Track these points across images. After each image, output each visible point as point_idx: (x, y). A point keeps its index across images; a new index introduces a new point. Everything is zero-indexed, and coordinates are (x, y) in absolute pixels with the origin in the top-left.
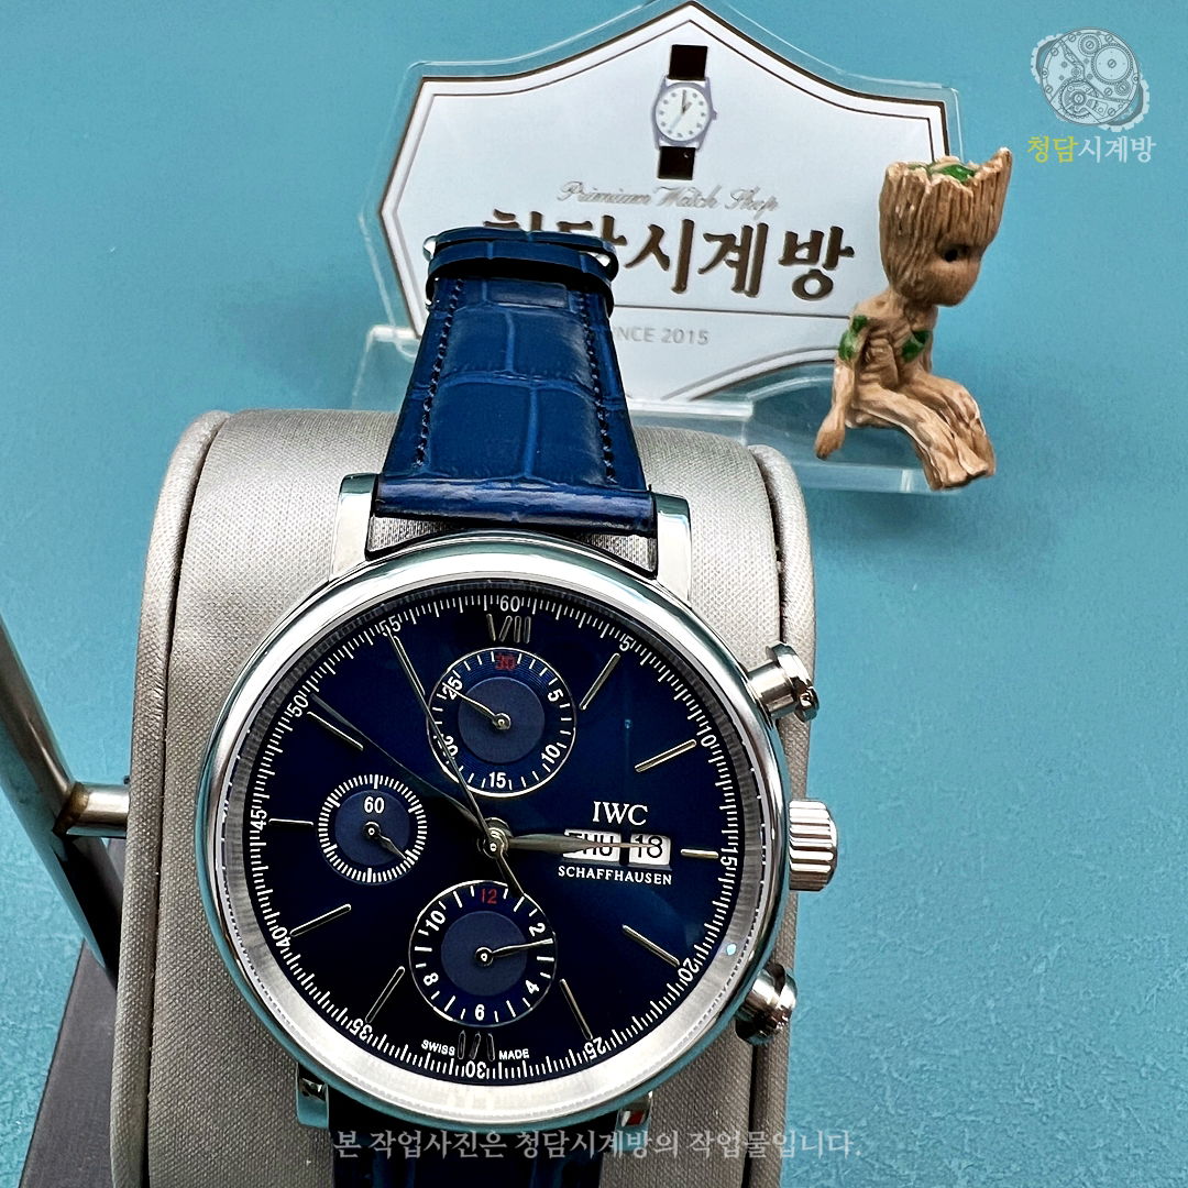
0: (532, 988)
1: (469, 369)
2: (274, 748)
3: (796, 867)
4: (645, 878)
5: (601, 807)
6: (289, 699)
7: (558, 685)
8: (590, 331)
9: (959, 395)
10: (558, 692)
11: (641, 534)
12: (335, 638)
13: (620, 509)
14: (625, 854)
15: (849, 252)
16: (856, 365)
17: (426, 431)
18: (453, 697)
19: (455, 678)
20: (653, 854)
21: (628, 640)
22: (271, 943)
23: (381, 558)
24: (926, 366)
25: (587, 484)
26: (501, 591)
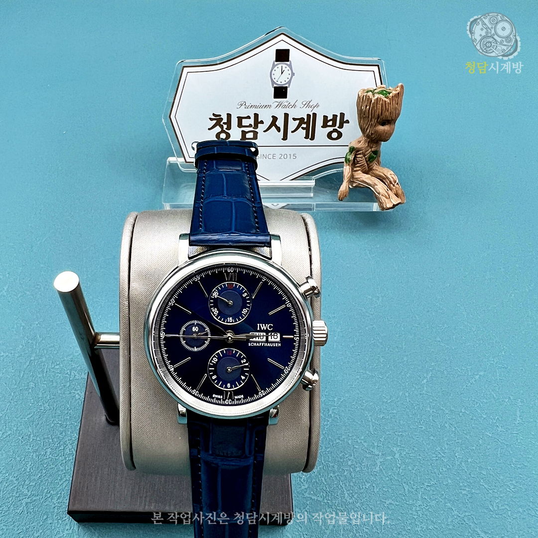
0: (243, 378)
1: (213, 196)
2: (166, 315)
3: (315, 339)
4: (273, 345)
5: (260, 326)
6: (169, 301)
7: (245, 292)
8: (250, 178)
9: (390, 174)
10: (246, 294)
11: (267, 247)
12: (181, 283)
13: (261, 240)
14: (267, 338)
15: (348, 122)
16: (352, 165)
17: (202, 218)
18: (216, 297)
19: (216, 291)
20: (276, 338)
21: (265, 278)
22: (168, 370)
23: (193, 259)
24: (379, 163)
25: (250, 233)
26: (228, 267)
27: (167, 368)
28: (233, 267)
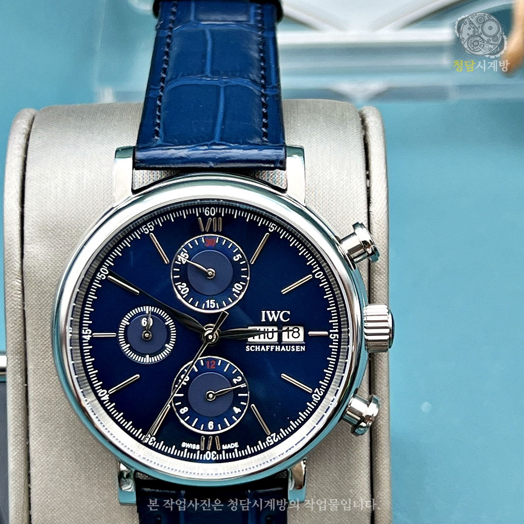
1: (183, 75)
2: (92, 297)
3: (369, 337)
4: (291, 349)
5: (266, 314)
6: (98, 270)
7: (238, 252)
8: (263, 38)
10: (239, 256)
11: (280, 169)
12: (119, 236)
13: (267, 156)
14: (280, 336)
17: (159, 118)
18: (184, 263)
19: (184, 252)
20: (295, 337)
21: (273, 226)
23: (140, 192)
25: (249, 144)
26: (205, 206)
27: (96, 394)
28: (215, 206)
